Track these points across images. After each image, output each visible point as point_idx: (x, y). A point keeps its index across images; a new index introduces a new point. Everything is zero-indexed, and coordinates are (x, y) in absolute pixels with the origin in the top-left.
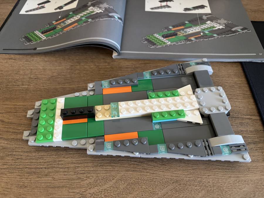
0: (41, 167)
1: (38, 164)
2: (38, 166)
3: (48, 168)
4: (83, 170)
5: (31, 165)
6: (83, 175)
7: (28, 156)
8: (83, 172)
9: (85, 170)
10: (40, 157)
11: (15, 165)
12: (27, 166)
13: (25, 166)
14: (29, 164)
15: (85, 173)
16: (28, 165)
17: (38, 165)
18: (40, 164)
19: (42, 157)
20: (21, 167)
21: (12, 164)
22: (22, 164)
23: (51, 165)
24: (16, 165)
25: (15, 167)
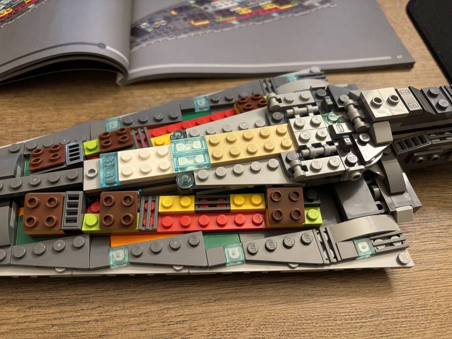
0: (87, 319)
1: (79, 314)
2: (80, 319)
3: (103, 320)
4: (180, 314)
5: (63, 318)
6: (182, 326)
7: (53, 299)
8: (181, 319)
9: (185, 313)
10: (81, 297)
11: (25, 322)
12: (55, 322)
13: (50, 323)
14: (57, 315)
15: (185, 320)
16: (55, 319)
17: (79, 316)
18: (82, 312)
19: (84, 298)
20: (40, 324)
21: (20, 321)
22: (43, 318)
23: (108, 314)
24: (30, 322)
25: (28, 326)
